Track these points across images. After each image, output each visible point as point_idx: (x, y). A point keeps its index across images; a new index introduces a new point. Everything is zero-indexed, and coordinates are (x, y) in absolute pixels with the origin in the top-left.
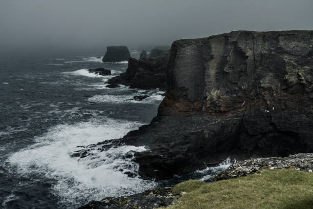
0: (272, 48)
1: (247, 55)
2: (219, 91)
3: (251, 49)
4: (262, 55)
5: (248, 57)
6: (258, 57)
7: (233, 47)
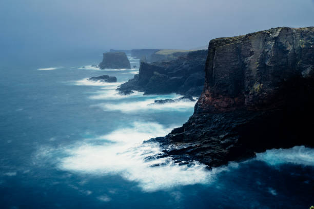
0: (311, 43)
1: (288, 49)
2: (262, 85)
3: (291, 44)
4: (301, 49)
5: (288, 51)
6: (297, 51)
7: (274, 42)
